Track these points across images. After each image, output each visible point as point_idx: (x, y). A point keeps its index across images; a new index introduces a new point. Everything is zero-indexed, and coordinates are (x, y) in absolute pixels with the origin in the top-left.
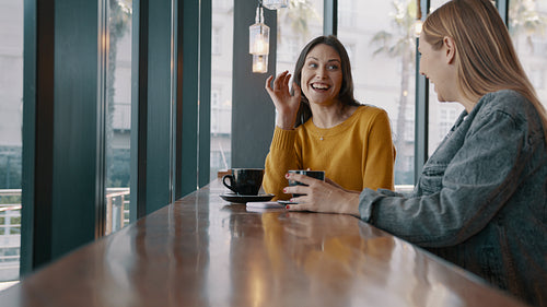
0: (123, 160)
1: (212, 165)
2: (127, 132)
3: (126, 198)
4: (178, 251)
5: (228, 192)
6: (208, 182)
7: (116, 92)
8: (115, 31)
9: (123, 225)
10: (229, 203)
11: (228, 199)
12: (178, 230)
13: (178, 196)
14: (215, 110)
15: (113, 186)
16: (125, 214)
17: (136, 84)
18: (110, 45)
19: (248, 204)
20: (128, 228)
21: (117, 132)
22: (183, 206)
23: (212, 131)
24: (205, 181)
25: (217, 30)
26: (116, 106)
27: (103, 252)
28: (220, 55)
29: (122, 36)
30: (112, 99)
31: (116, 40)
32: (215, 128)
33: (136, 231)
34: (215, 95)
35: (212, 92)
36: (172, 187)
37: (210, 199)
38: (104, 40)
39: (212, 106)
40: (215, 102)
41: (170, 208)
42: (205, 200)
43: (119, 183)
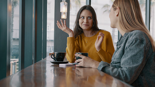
0: (16, 49)
1: (47, 51)
2: (18, 39)
3: (17, 62)
4: (35, 81)
5: (53, 60)
6: (46, 57)
7: (14, 25)
8: (13, 4)
9: (16, 72)
10: (53, 64)
11: (53, 63)
12: (35, 74)
13: (35, 62)
14: (48, 32)
15: (13, 58)
16: (17, 68)
17: (21, 23)
18: (12, 9)
19: (60, 64)
20: (18, 73)
21: (14, 39)
22: (37, 65)
23: (47, 39)
24: (45, 56)
25: (49, 4)
26: (14, 30)
27: (9, 81)
28: (50, 13)
29: (16, 6)
30: (12, 28)
31: (14, 7)
32: (48, 38)
33: (21, 74)
34: (48, 27)
35: (47, 25)
36: (33, 59)
37: (47, 63)
38: (10, 7)
39: (47, 30)
40: (48, 29)
41: (33, 66)
42: (45, 63)
43: (15, 57)
